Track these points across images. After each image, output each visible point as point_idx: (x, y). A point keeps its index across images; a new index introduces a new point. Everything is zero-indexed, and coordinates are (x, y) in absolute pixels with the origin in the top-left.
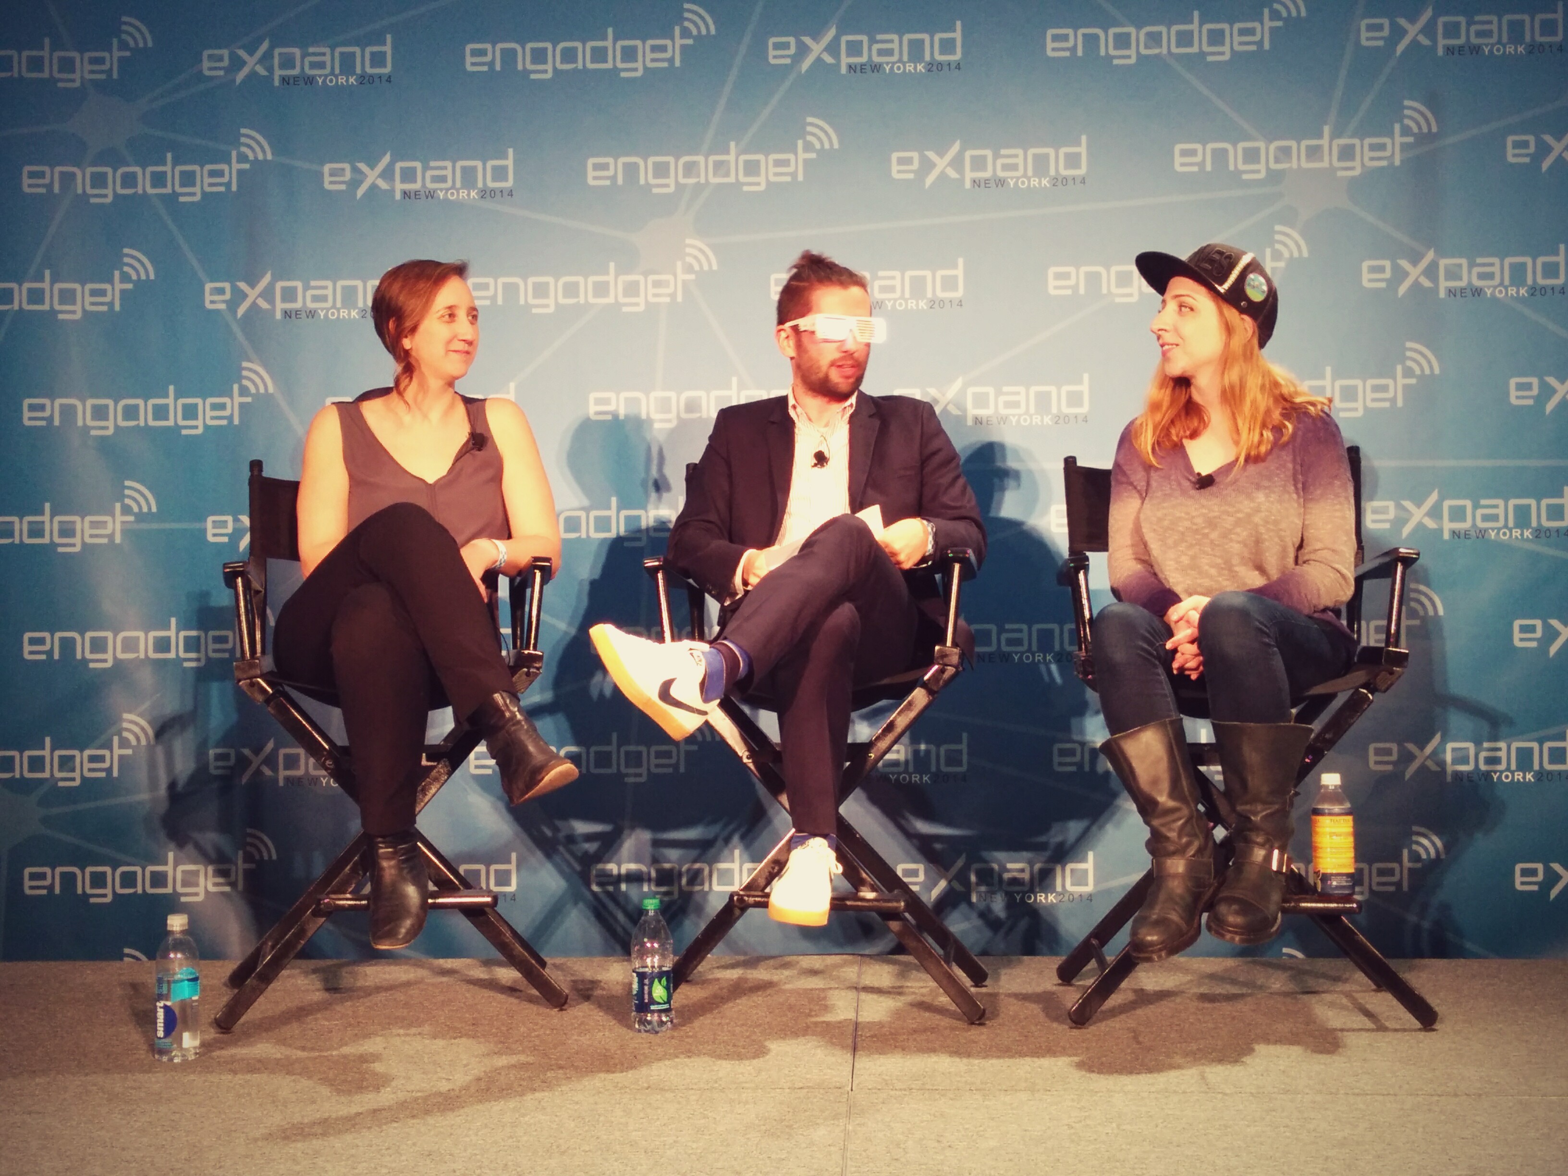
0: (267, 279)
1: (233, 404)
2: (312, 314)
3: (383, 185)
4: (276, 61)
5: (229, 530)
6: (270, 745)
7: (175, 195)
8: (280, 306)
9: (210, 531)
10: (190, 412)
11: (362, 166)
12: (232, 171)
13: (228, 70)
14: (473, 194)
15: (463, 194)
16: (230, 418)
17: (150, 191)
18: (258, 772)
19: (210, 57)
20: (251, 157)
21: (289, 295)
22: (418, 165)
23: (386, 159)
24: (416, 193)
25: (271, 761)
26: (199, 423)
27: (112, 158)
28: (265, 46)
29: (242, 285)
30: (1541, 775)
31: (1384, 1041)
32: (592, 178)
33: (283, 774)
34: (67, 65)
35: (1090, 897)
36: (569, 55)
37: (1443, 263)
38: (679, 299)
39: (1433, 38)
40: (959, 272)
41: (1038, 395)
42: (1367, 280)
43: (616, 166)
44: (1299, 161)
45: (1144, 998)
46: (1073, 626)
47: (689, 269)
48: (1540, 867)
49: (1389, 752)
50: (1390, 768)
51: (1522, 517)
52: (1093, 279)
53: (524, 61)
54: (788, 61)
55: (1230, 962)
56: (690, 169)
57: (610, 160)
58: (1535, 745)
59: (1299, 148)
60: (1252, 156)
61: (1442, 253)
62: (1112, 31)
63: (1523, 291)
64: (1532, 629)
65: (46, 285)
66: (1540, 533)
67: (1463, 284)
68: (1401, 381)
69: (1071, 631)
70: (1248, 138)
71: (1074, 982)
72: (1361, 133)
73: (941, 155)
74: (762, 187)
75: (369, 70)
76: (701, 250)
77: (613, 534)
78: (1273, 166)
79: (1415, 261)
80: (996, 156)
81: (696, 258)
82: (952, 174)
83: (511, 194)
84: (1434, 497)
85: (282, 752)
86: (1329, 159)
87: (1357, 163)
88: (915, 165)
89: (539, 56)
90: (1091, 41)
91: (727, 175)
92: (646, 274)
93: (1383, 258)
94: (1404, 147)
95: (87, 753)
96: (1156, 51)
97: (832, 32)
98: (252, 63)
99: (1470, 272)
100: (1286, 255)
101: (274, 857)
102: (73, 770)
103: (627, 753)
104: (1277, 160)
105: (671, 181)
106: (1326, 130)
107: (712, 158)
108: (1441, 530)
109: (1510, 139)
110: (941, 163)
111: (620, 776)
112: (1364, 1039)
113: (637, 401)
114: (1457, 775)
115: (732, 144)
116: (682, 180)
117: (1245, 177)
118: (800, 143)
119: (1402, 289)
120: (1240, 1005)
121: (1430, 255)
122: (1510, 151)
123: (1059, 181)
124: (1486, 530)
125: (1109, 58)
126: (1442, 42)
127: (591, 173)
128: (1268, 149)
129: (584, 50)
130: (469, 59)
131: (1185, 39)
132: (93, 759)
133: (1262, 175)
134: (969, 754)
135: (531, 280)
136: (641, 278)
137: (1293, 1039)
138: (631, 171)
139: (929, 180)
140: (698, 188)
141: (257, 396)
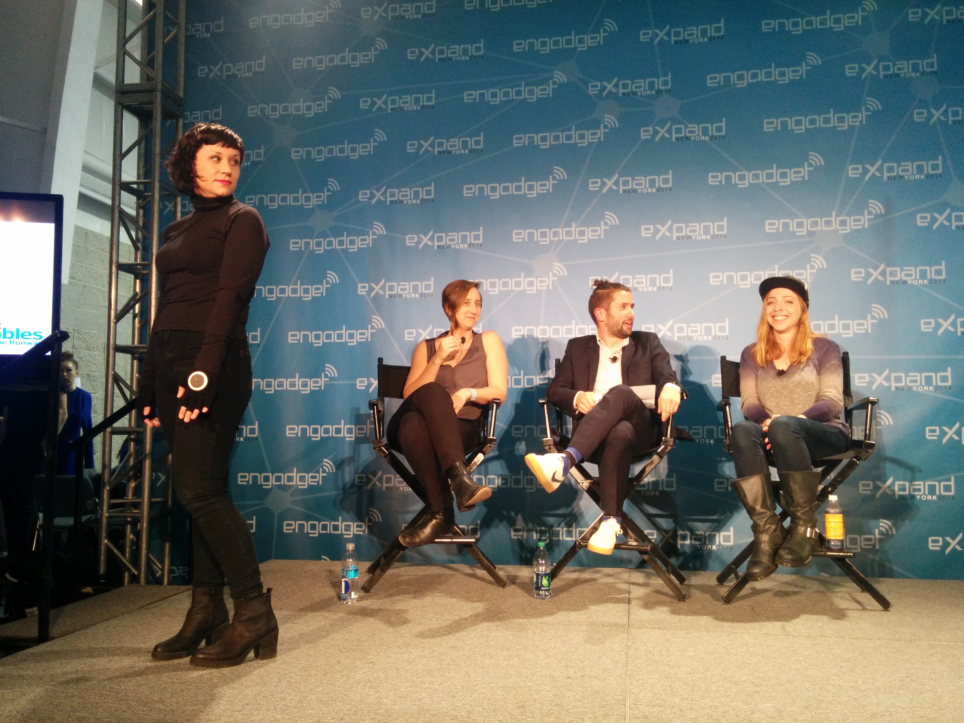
0: (383, 282)
1: (368, 333)
2: (400, 296)
3: (430, 243)
4: (388, 194)
5: (366, 384)
6: (380, 474)
7: (347, 249)
8: (388, 293)
9: (358, 384)
10: (351, 336)
11: (421, 236)
12: (370, 239)
13: (369, 199)
14: (466, 246)
15: (462, 246)
16: (367, 338)
17: (338, 247)
18: (375, 484)
19: (363, 194)
20: (378, 233)
21: (391, 288)
22: (444, 235)
23: (431, 233)
24: (443, 246)
25: (380, 480)
26: (355, 340)
27: (324, 235)
28: (384, 187)
29: (373, 285)
30: (940, 497)
31: (866, 615)
32: (515, 239)
33: (385, 485)
34: (308, 199)
35: (731, 548)
36: (506, 189)
37: (888, 269)
38: (551, 288)
39: (882, 173)
40: (671, 275)
41: (706, 327)
42: (854, 277)
43: (525, 233)
44: (821, 227)
45: (756, 592)
46: (723, 427)
47: (555, 275)
48: (940, 539)
49: (868, 485)
50: (869, 492)
51: (929, 381)
52: (730, 278)
53: (487, 191)
54: (597, 189)
55: (794, 577)
56: (556, 234)
57: (523, 231)
58: (937, 484)
59: (821, 221)
60: (800, 225)
61: (888, 265)
62: (737, 173)
63: (926, 282)
64: (934, 431)
65: (298, 287)
66: (937, 388)
67: (898, 278)
68: (870, 321)
69: (721, 429)
70: (798, 217)
71: (724, 584)
72: (849, 215)
73: (663, 226)
74: (586, 241)
75: (425, 197)
76: (560, 267)
77: (522, 386)
78: (809, 229)
79: (876, 268)
80: (687, 226)
81: (558, 271)
82: (668, 234)
83: (481, 245)
84: (887, 372)
85: (385, 476)
86: (835, 226)
87: (848, 228)
88: (652, 231)
89: (493, 190)
90: (728, 178)
91: (571, 236)
92: (537, 278)
93: (861, 267)
94: (869, 220)
95: (310, 474)
96: (757, 181)
97: (616, 177)
98: (378, 195)
99: (901, 274)
100: (816, 267)
101: (380, 520)
102: (305, 482)
103: (527, 479)
104: (812, 227)
105: (548, 239)
106: (834, 214)
107: (565, 229)
108: (890, 387)
109: (918, 216)
110: (663, 230)
111: (524, 489)
112: (857, 614)
113: (533, 330)
114: (902, 497)
115: (574, 223)
116: (552, 239)
117: (797, 234)
118: (602, 222)
119: (870, 281)
120: (799, 597)
121: (883, 266)
122: (919, 220)
123: (714, 237)
124: (912, 387)
125: (736, 185)
126: (886, 175)
127: (514, 236)
128: (807, 222)
129: (512, 187)
130: (465, 191)
131: (770, 176)
132: (312, 477)
133: (805, 233)
134: (677, 483)
135: (489, 280)
136: (534, 279)
137: (823, 612)
138: (531, 235)
139: (658, 237)
140: (559, 242)
141: (378, 330)
